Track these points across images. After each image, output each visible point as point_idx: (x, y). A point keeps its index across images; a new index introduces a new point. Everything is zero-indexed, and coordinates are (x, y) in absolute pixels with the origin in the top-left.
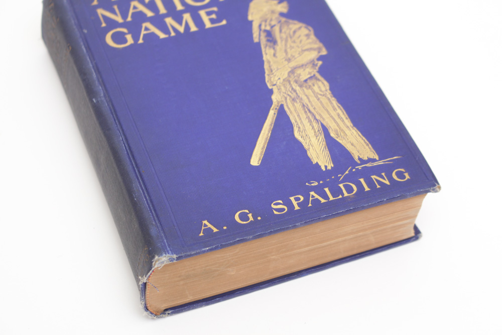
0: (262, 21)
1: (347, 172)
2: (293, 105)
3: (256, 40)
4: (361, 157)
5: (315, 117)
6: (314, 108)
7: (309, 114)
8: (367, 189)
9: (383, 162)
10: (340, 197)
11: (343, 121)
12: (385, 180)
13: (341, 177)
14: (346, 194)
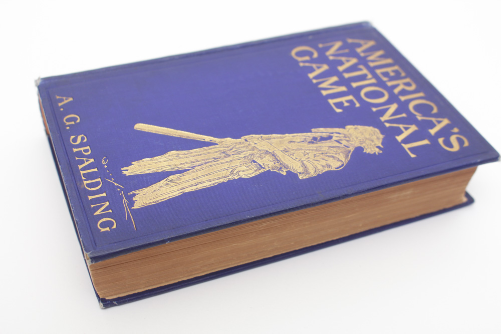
0: (344, 134)
1: (116, 184)
2: (218, 151)
3: (313, 130)
4: (137, 195)
5: (198, 166)
6: (211, 166)
7: (203, 162)
8: (90, 198)
9: (128, 212)
10: (83, 178)
11: (192, 186)
12: (101, 212)
13: (111, 180)
14: (85, 182)
